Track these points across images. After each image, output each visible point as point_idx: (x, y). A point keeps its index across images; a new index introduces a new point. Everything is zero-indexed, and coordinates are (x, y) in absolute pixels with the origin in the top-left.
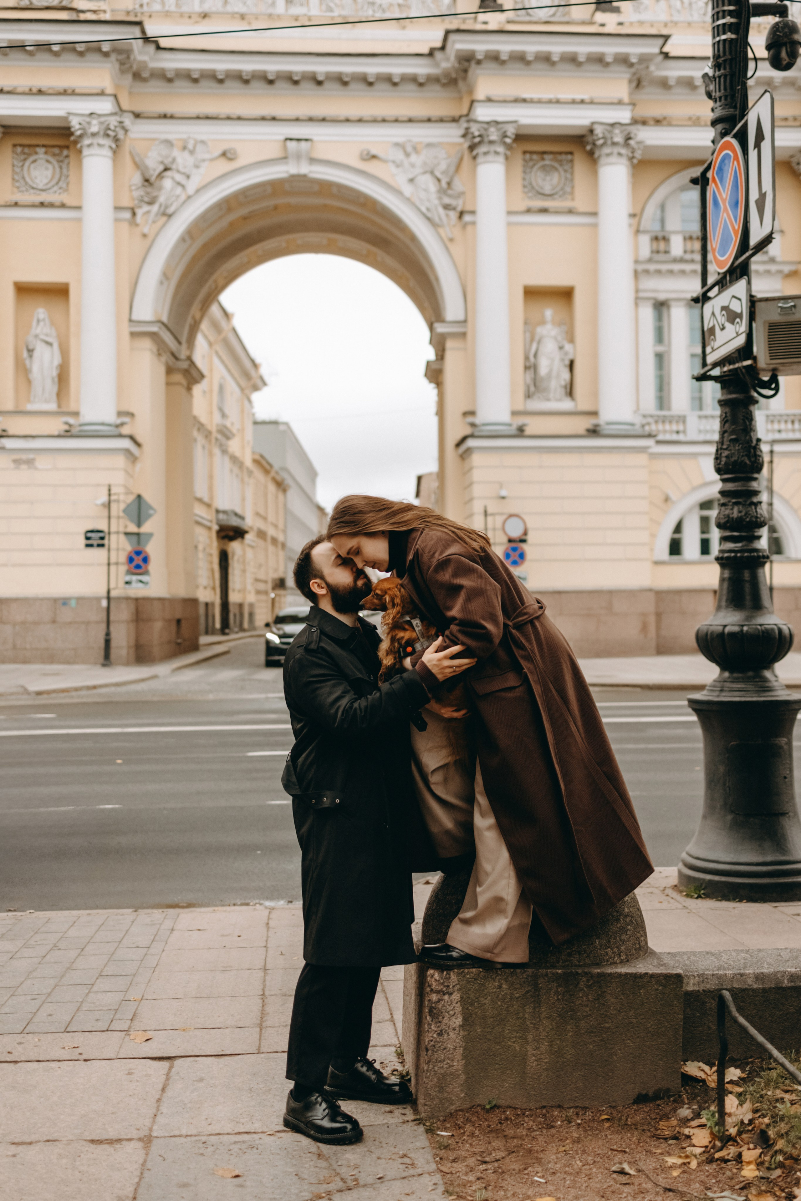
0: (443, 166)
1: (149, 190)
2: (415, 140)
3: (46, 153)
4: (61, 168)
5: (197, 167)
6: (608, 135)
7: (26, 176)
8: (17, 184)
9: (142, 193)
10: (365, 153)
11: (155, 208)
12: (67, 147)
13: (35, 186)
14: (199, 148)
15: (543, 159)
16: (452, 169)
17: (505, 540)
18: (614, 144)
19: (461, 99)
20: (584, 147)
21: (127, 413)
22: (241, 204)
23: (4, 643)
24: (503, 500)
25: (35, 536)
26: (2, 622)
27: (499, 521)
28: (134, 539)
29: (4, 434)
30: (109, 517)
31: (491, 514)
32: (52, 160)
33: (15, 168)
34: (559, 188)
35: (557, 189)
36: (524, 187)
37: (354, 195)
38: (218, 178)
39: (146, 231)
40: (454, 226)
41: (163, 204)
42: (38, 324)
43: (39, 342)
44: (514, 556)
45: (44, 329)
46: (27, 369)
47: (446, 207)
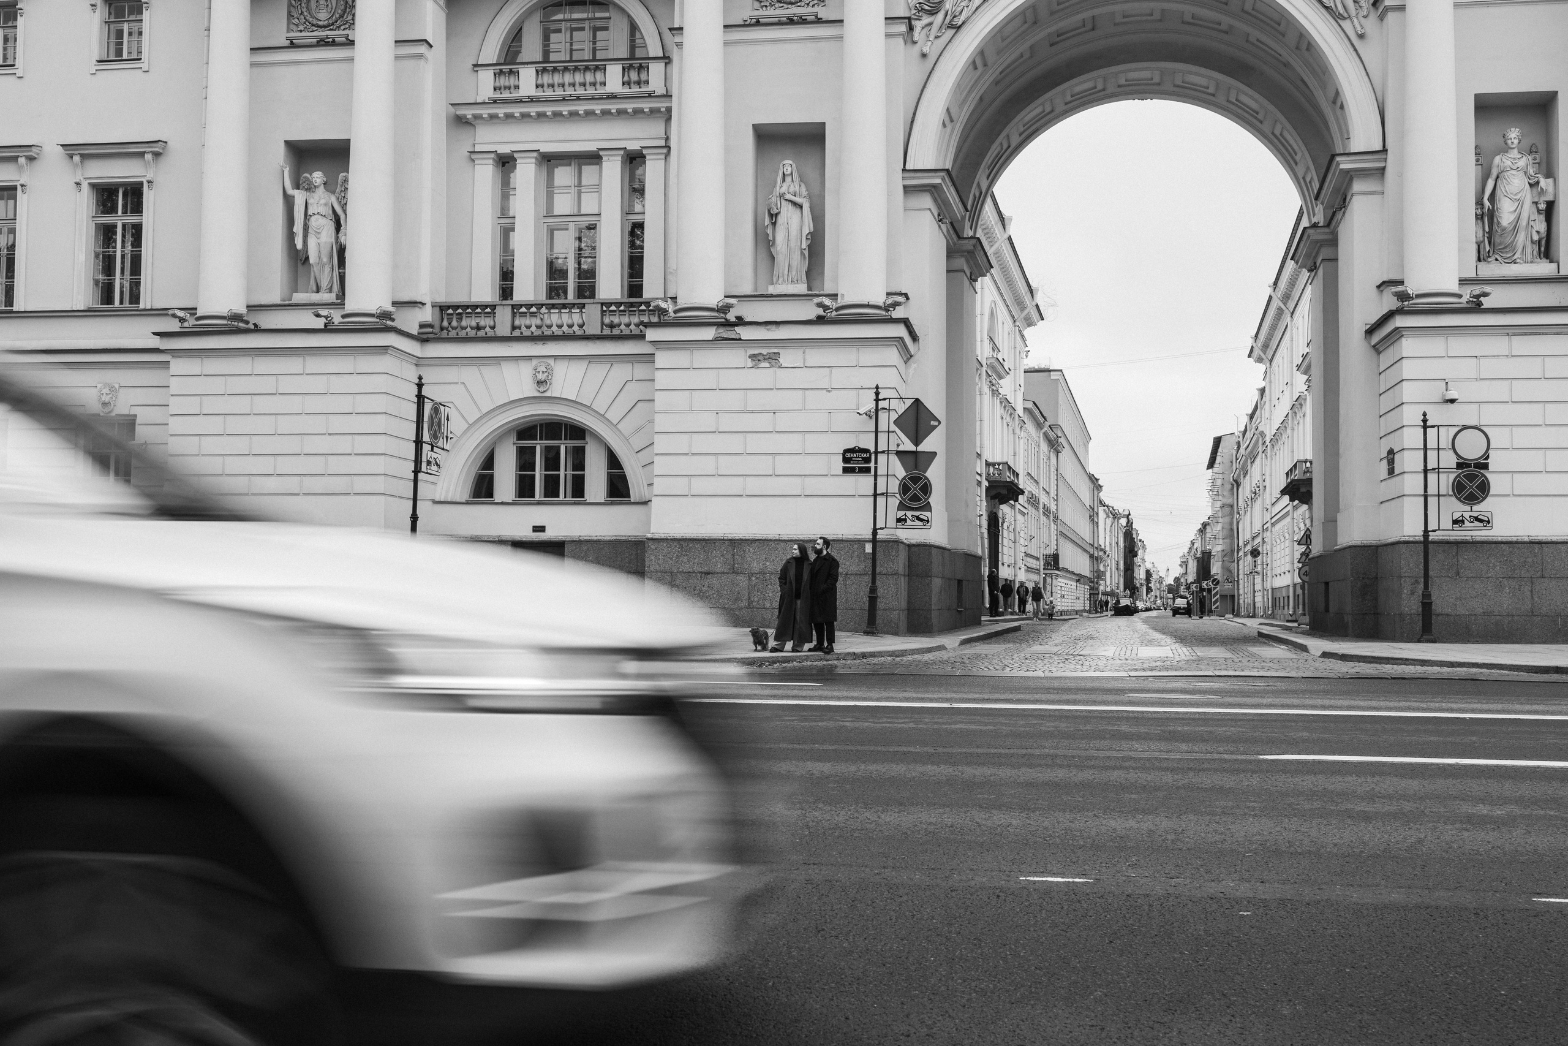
9: (922, 1)
11: (940, 16)
17: (1452, 462)
21: (900, 294)
22: (1052, 13)
23: (736, 600)
24: (1450, 405)
25: (778, 457)
26: (734, 572)
27: (1446, 436)
28: (910, 459)
29: (740, 322)
30: (877, 432)
31: (1433, 427)
39: (926, 50)
40: (1365, 17)
41: (949, 12)
42: (784, 180)
43: (784, 203)
44: (1472, 487)
45: (792, 186)
46: (770, 240)
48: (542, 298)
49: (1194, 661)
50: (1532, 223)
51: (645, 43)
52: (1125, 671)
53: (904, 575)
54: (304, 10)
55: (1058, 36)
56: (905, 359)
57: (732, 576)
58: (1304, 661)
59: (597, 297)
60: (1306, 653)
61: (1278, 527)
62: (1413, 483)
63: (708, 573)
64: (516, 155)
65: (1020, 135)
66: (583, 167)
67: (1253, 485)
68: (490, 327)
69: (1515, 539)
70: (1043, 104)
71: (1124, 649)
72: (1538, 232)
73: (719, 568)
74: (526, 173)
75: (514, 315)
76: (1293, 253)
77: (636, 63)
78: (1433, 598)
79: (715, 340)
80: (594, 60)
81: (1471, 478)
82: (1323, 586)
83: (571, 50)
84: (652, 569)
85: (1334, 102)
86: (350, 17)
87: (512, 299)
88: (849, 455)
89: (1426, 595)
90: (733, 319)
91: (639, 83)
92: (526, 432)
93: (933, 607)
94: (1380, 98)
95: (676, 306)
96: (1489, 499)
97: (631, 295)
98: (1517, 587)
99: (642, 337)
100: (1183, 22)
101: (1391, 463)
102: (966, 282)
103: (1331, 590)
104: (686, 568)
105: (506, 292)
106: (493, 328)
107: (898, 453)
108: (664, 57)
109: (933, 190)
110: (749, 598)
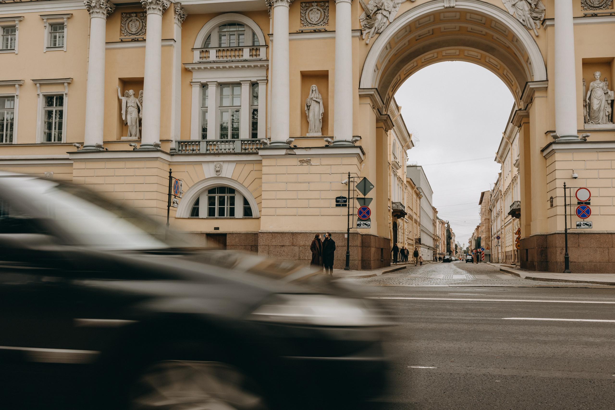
1: (369, 21)
3: (317, 6)
4: (324, 12)
5: (394, 7)
7: (307, 17)
8: (303, 22)
9: (366, 23)
11: (373, 29)
12: (328, 2)
13: (311, 22)
17: (576, 202)
21: (358, 137)
22: (416, 28)
23: (294, 256)
24: (574, 179)
25: (310, 200)
26: (293, 245)
27: (573, 191)
28: (362, 201)
29: (295, 147)
30: (349, 190)
31: (568, 188)
32: (320, 9)
33: (302, 14)
34: (604, 2)
35: (602, 4)
36: (582, 3)
37: (479, 18)
38: (406, 12)
39: (368, 42)
40: (539, 29)
41: (377, 28)
42: (312, 93)
43: (313, 101)
44: (584, 212)
45: (316, 95)
46: (307, 116)
47: (535, 18)
48: (218, 138)
49: (475, 280)
50: (606, 108)
51: (258, 40)
52: (447, 284)
53: (360, 247)
54: (127, 28)
55: (419, 37)
56: (360, 162)
57: (292, 247)
58: (518, 280)
59: (239, 138)
60: (519, 277)
61: (507, 227)
62: (560, 210)
63: (283, 246)
64: (208, 83)
65: (405, 75)
66: (234, 88)
67: (497, 211)
68: (198, 150)
69: (601, 232)
70: (413, 63)
71: (447, 276)
72: (608, 112)
73: (287, 244)
74: (212, 90)
75: (207, 145)
76: (512, 120)
77: (255, 48)
78: (569, 255)
79: (286, 154)
80: (239, 46)
81: (583, 208)
82: (525, 251)
83: (230, 43)
84: (261, 244)
85: (527, 62)
86: (144, 30)
87: (206, 139)
88: (338, 200)
89: (566, 254)
90: (293, 147)
91: (256, 55)
92: (212, 191)
93: (372, 259)
94: (545, 60)
95: (270, 141)
96: (590, 216)
97: (253, 137)
98: (602, 251)
99: (257, 153)
100: (468, 31)
101: (552, 202)
102: (384, 132)
103: (529, 252)
104: (274, 244)
105: (204, 136)
106: (199, 150)
107: (358, 199)
108: (266, 45)
109: (371, 96)
110: (299, 256)
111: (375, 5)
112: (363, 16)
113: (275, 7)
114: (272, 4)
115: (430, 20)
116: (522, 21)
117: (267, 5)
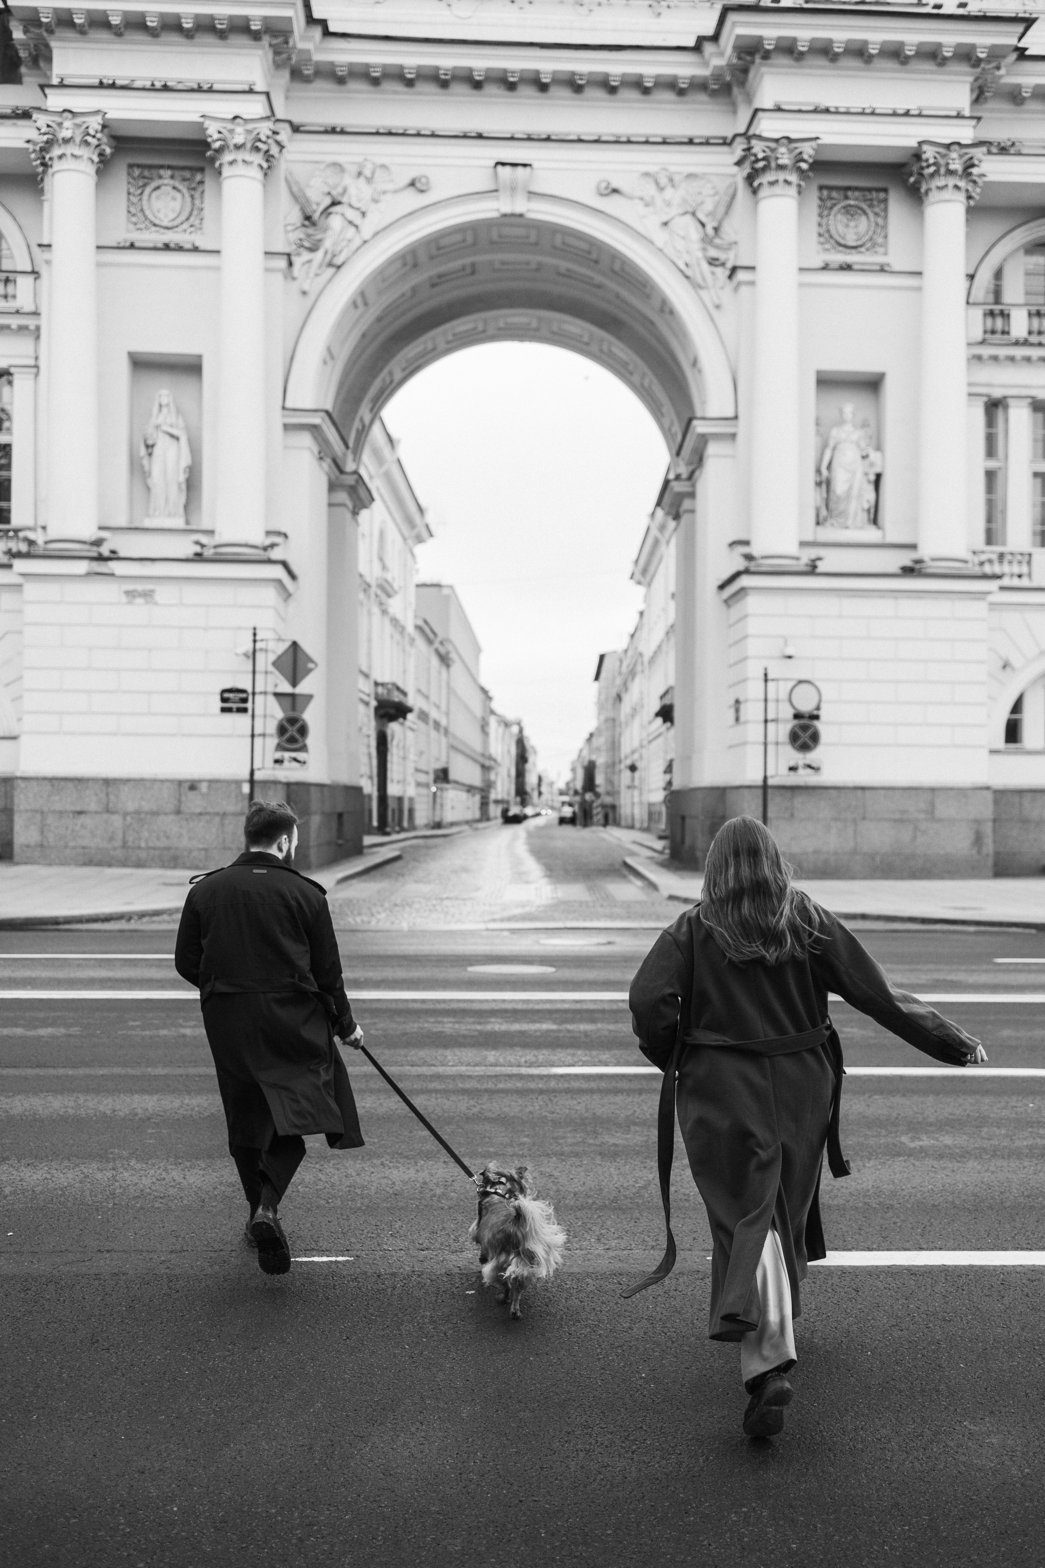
0: (709, 206)
1: (310, 231)
2: (672, 169)
3: (172, 177)
4: (192, 197)
5: (376, 201)
6: (942, 162)
7: (145, 207)
8: (134, 219)
9: (302, 236)
10: (604, 185)
11: (319, 256)
12: (202, 170)
13: (157, 222)
14: (379, 173)
15: (846, 198)
16: (721, 210)
17: (789, 713)
18: (951, 173)
19: (735, 112)
20: (905, 182)
21: (279, 533)
22: (432, 258)
23: (111, 839)
24: (788, 660)
25: (153, 696)
26: (108, 811)
27: (784, 689)
28: (288, 701)
29: (114, 556)
30: (254, 672)
31: (773, 680)
32: (180, 187)
33: (131, 197)
34: (867, 237)
35: (864, 240)
36: (820, 235)
37: (585, 246)
38: (404, 217)
39: (306, 287)
40: (722, 288)
41: (329, 251)
42: (160, 411)
43: (161, 435)
44: (805, 737)
45: (168, 418)
46: (144, 472)
47: (713, 262)
49: (553, 905)
50: (863, 492)
51: (11, 254)
52: (484, 922)
55: (440, 278)
56: (284, 597)
57: (105, 816)
60: (655, 894)
62: (755, 732)
63: (80, 813)
65: (403, 370)
69: (841, 784)
70: (426, 341)
72: (868, 501)
73: (93, 807)
77: (2, 276)
79: (89, 574)
81: (805, 728)
82: (679, 821)
84: (22, 808)
85: (694, 364)
88: (226, 695)
90: (106, 553)
91: (6, 297)
93: (312, 844)
94: (734, 367)
95: (46, 536)
96: (819, 747)
98: (843, 827)
99: (9, 566)
100: (560, 275)
101: (737, 711)
102: (348, 515)
103: (687, 824)
104: (58, 807)
107: (277, 695)
108: (33, 272)
109: (314, 429)
110: (124, 838)
111: (326, 190)
112: (296, 217)
113: (58, 171)
114: (50, 163)
115: (464, 241)
116: (683, 267)
117: (35, 163)
